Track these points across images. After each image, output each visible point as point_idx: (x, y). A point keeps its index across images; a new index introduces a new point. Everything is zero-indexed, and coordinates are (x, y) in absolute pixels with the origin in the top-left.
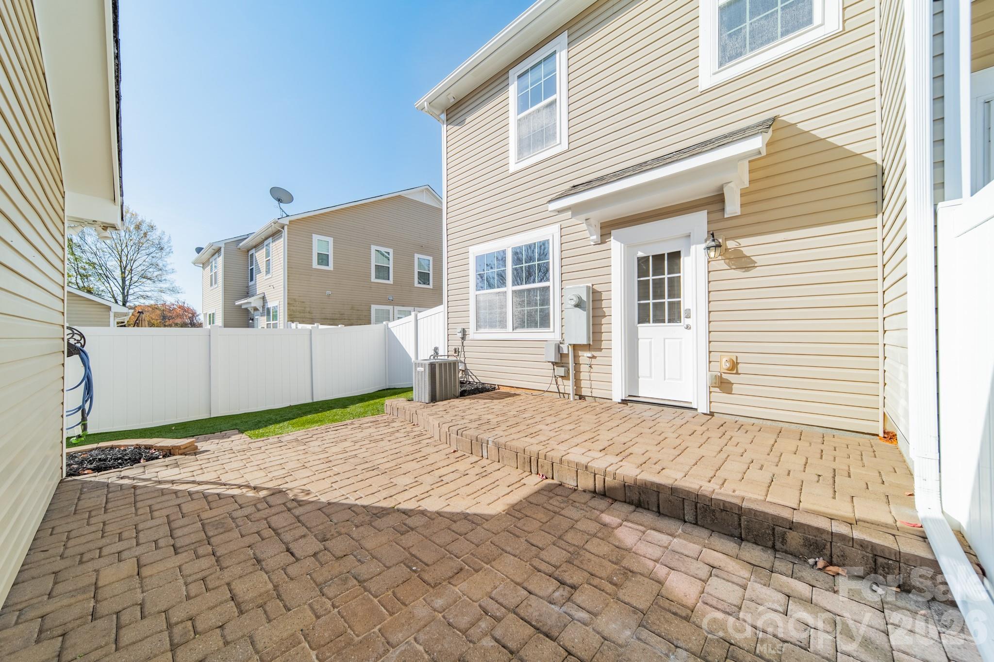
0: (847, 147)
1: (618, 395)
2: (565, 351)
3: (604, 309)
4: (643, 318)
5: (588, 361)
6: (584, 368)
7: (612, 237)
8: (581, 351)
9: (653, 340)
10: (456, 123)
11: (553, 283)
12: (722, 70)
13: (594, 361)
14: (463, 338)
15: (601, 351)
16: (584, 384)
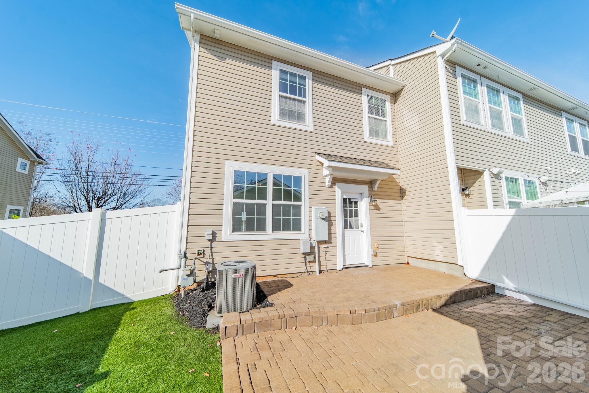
0: (396, 179)
1: (340, 267)
2: (314, 245)
3: (332, 221)
4: (346, 227)
5: (324, 250)
6: (322, 254)
7: (336, 186)
8: (321, 244)
9: (350, 237)
10: (216, 54)
11: (304, 203)
12: (370, 138)
13: (328, 250)
14: (212, 241)
15: (331, 244)
16: (322, 263)
